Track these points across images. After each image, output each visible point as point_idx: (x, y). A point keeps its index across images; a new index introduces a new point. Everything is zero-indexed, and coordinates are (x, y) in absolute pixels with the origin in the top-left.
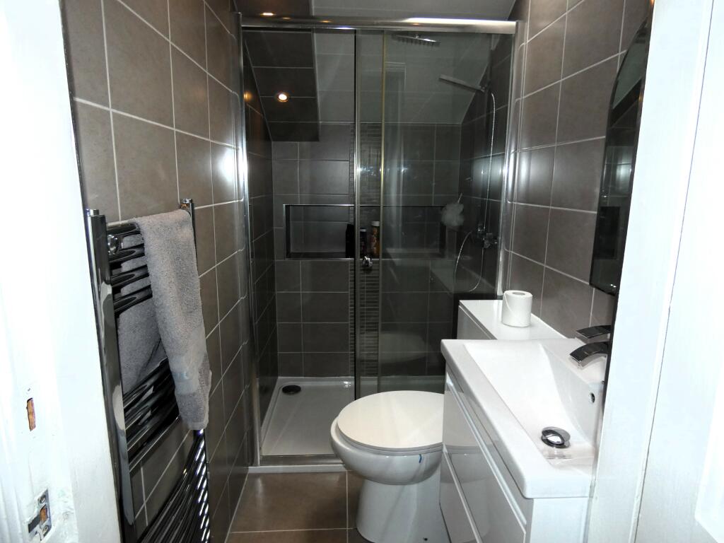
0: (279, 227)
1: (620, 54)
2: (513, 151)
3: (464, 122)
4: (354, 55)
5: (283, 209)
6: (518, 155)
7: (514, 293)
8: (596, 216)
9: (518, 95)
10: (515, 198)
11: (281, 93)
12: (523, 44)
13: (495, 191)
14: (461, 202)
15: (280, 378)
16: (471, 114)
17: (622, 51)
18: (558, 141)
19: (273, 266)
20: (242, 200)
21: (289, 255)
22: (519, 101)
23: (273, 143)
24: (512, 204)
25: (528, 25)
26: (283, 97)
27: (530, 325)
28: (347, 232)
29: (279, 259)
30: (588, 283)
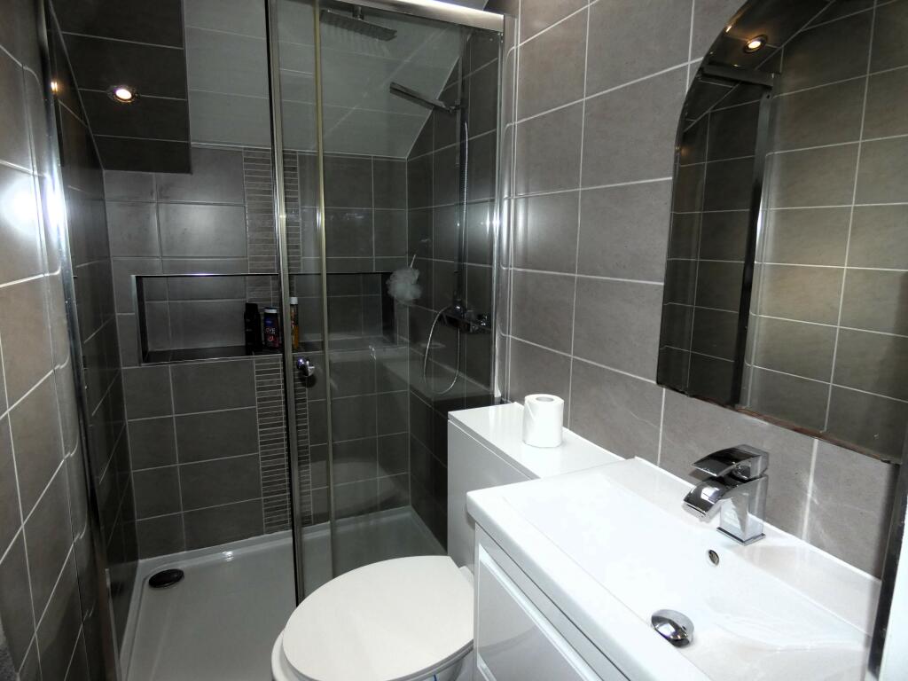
0: (125, 315)
1: (690, 63)
2: (506, 196)
3: (410, 156)
4: (265, 39)
5: (130, 283)
6: (513, 201)
7: (537, 399)
8: (662, 289)
9: (508, 120)
10: (512, 262)
11: (121, 87)
12: (514, 48)
13: (483, 253)
14: (415, 267)
15: (141, 562)
16: (422, 144)
17: (693, 58)
18: (582, 185)
19: (119, 379)
20: (58, 273)
21: (147, 356)
22: (511, 127)
23: (104, 172)
24: (507, 270)
25: (518, 23)
26: (124, 94)
27: (563, 443)
28: (246, 315)
29: (130, 367)
30: (654, 382)
